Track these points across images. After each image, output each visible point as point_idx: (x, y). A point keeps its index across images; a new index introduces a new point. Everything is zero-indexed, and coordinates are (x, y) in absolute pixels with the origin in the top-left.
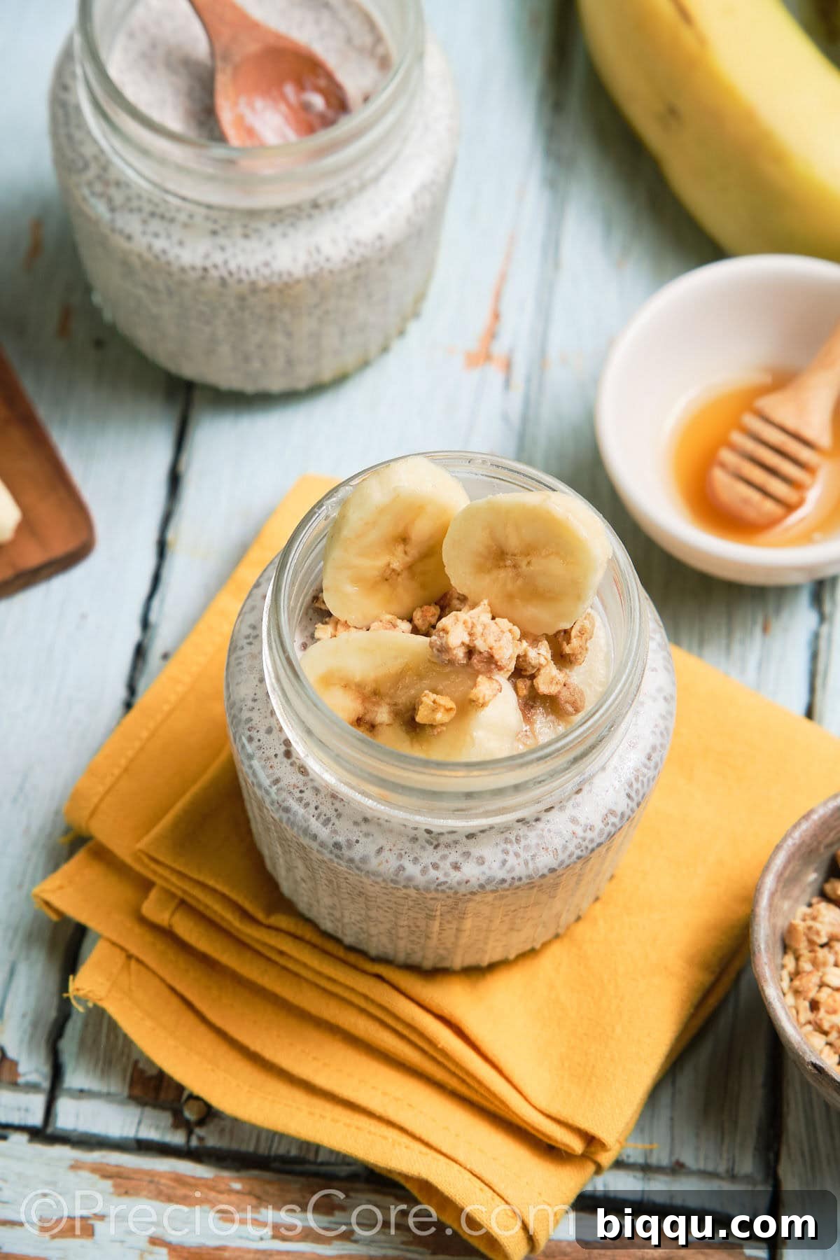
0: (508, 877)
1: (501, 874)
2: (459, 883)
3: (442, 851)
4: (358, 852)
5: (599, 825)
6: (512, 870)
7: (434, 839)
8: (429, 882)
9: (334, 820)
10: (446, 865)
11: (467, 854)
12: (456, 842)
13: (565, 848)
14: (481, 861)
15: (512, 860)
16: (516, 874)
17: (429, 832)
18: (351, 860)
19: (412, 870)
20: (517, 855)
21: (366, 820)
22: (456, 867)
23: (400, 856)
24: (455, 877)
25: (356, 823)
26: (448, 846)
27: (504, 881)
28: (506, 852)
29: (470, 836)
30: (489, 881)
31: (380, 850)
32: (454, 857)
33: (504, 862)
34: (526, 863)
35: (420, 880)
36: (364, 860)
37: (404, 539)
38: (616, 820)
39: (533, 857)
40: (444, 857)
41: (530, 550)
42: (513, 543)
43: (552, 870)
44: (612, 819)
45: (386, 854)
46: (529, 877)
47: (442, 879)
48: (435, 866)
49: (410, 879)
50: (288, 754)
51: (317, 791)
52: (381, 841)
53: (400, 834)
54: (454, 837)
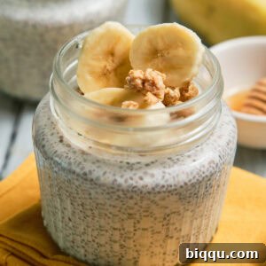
0: (165, 184)
1: (162, 183)
2: (143, 187)
3: (134, 172)
4: (94, 176)
5: (207, 166)
6: (167, 181)
7: (130, 166)
8: (129, 186)
9: (83, 163)
10: (136, 178)
11: (146, 173)
12: (140, 168)
13: (192, 173)
14: (153, 176)
15: (167, 176)
16: (169, 183)
17: (128, 163)
18: (92, 180)
19: (120, 180)
20: (170, 174)
21: (98, 161)
22: (141, 178)
23: (114, 175)
24: (141, 183)
25: (94, 163)
26: (136, 169)
27: (163, 186)
28: (164, 172)
29: (147, 165)
30: (157, 186)
31: (105, 173)
32: (140, 174)
33: (163, 177)
34: (174, 178)
35: (124, 185)
36: (98, 178)
37: (112, 54)
38: (214, 166)
39: (177, 175)
40: (135, 174)
41: (169, 47)
42: (160, 45)
43: (186, 184)
44: (212, 165)
45: (107, 175)
46: (175, 185)
47: (135, 184)
48: (131, 179)
49: (119, 185)
50: (61, 141)
51: (75, 152)
52: (106, 169)
53: (114, 165)
54: (139, 165)
